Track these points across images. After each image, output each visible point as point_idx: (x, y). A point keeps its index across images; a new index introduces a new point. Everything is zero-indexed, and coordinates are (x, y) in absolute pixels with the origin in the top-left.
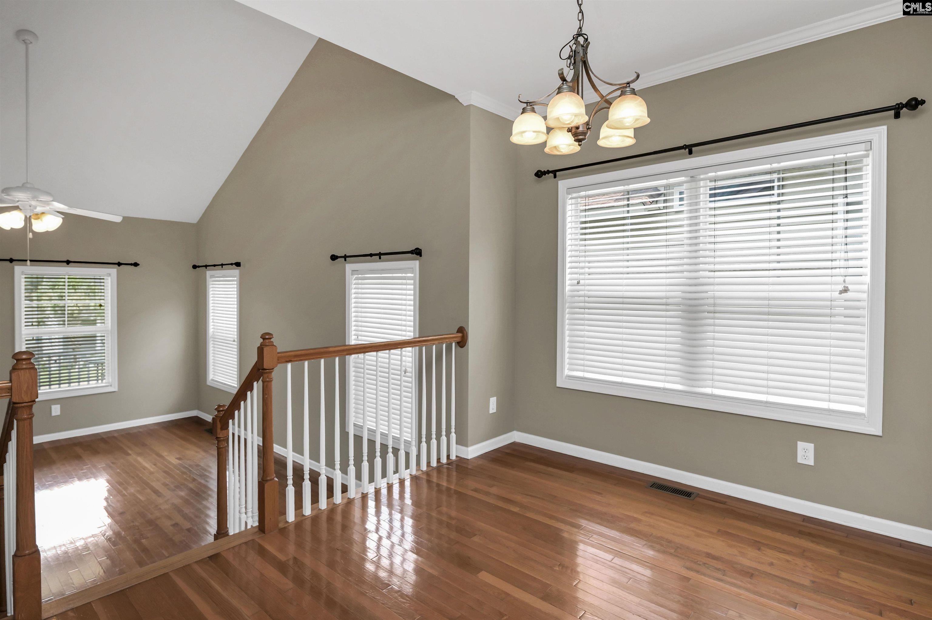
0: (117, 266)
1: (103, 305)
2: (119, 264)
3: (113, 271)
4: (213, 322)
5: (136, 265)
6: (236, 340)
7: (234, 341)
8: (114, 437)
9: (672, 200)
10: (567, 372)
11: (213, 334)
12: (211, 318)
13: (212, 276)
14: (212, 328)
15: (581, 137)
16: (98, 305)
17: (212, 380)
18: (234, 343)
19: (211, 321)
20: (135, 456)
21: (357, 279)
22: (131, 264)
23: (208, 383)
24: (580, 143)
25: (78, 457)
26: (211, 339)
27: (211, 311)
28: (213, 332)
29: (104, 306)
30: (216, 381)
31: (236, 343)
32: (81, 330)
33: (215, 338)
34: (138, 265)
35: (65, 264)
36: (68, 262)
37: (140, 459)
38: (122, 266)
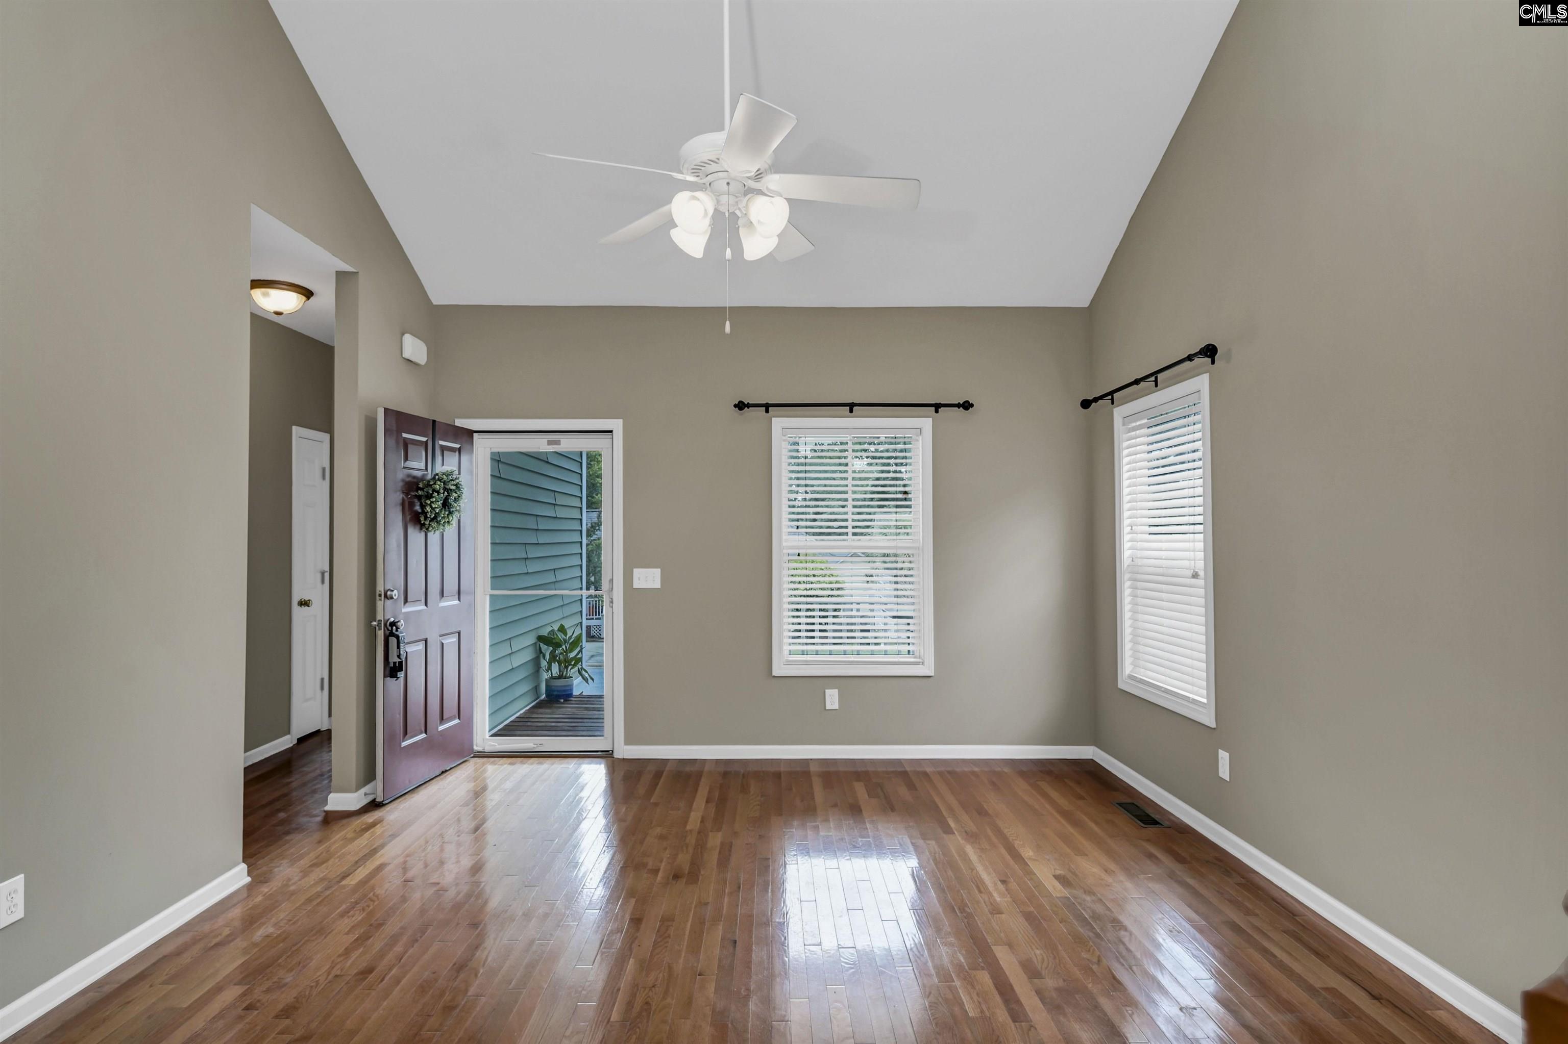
0: (935, 409)
2: (937, 407)
3: (925, 423)
4: (1132, 532)
5: (967, 406)
6: (1202, 573)
7: (1195, 576)
8: (925, 774)
11: (1132, 564)
12: (1126, 522)
14: (1130, 549)
17: (1131, 677)
18: (1194, 581)
19: (1127, 530)
20: (959, 838)
22: (958, 406)
23: (1121, 685)
25: (855, 810)
26: (1127, 576)
27: (1126, 506)
28: (1132, 556)
30: (1142, 681)
31: (1201, 582)
33: (1138, 573)
34: (972, 405)
35: (849, 410)
36: (852, 406)
37: (969, 850)
38: (942, 412)
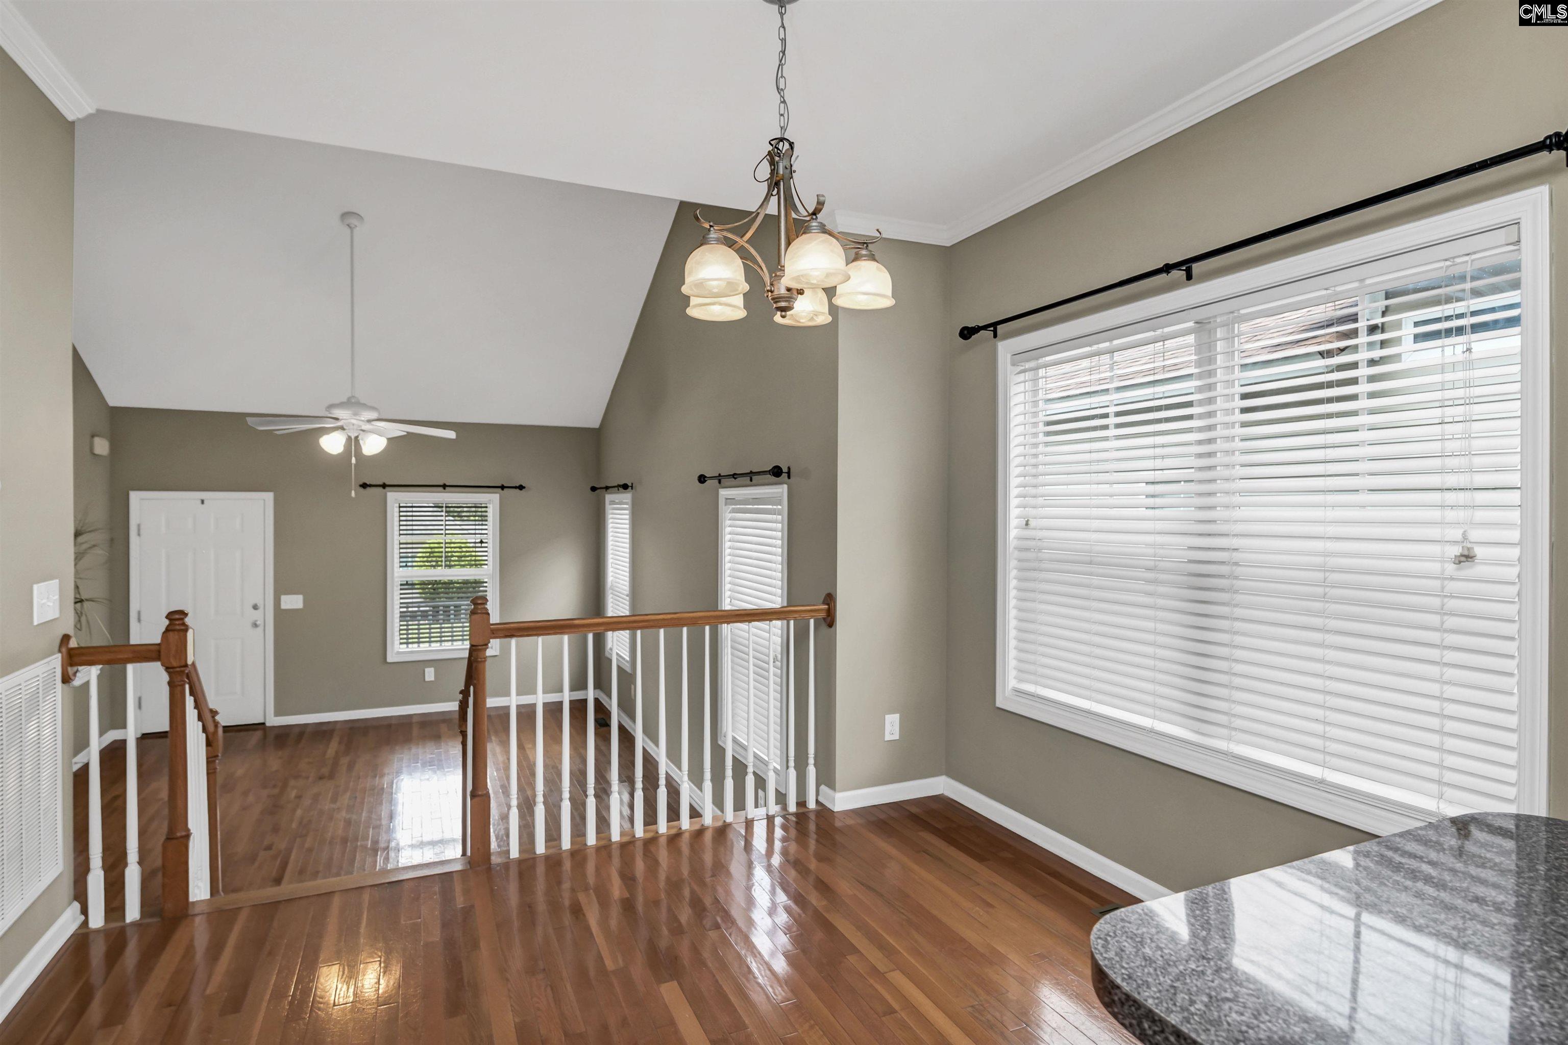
0: (499, 490)
1: (484, 541)
2: (502, 488)
3: (496, 497)
4: (613, 567)
5: (521, 487)
6: (629, 594)
7: (627, 595)
9: (1397, 341)
10: (1012, 683)
11: (612, 585)
12: (611, 561)
13: (613, 502)
14: (612, 576)
15: (783, 304)
16: (479, 540)
19: (611, 565)
21: (734, 511)
22: (515, 487)
23: (606, 654)
24: (783, 313)
26: (610, 591)
27: (611, 552)
28: (612, 581)
29: (486, 543)
31: (628, 599)
32: (459, 573)
33: (614, 590)
34: (524, 487)
35: (441, 489)
36: (444, 486)
38: (506, 490)
